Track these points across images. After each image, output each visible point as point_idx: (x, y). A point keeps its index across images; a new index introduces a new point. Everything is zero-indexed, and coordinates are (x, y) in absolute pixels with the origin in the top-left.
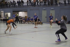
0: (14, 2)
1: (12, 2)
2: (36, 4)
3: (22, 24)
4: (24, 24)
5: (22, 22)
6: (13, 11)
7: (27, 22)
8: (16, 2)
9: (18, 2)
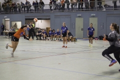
0: (27, 3)
3: (42, 41)
4: (44, 41)
5: (42, 38)
6: (26, 19)
7: (49, 38)
8: (32, 4)
9: (34, 4)
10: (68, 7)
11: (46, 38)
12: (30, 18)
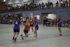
1: (41, 4)
2: (66, 5)
6: (42, 14)
7: (54, 25)
9: (46, 4)
10: (67, 5)
11: (53, 25)
12: (45, 13)
